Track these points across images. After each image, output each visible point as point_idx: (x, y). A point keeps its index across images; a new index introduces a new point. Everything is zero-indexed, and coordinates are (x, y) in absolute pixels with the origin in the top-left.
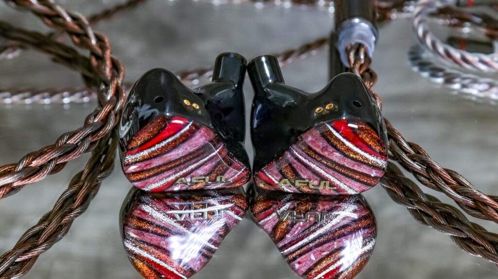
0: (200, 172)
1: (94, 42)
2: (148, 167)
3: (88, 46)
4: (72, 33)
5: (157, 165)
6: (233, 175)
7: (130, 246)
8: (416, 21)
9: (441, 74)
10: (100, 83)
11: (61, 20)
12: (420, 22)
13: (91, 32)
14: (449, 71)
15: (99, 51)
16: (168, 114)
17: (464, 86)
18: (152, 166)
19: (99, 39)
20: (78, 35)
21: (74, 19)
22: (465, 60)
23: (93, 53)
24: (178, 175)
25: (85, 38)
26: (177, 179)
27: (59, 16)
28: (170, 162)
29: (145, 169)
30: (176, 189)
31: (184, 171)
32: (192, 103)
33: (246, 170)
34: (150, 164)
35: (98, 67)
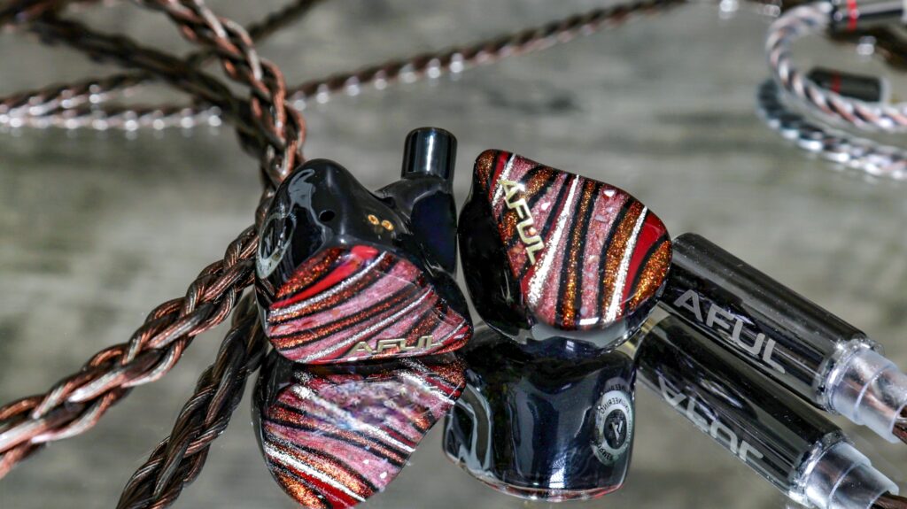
0: (392, 331)
1: (257, 75)
2: (308, 327)
3: (248, 81)
4: (224, 56)
5: (323, 323)
6: (445, 334)
7: (273, 453)
8: (775, 56)
9: (817, 135)
10: (266, 146)
11: (209, 34)
12: (782, 57)
13: (254, 59)
14: (830, 131)
15: (266, 92)
16: (343, 241)
17: (853, 157)
18: (315, 326)
19: (266, 71)
20: (234, 61)
21: (231, 34)
22: (858, 114)
23: (256, 94)
24: (356, 338)
25: (244, 68)
26: (354, 344)
27: (207, 27)
28: (344, 319)
29: (302, 329)
30: (352, 359)
31: (367, 331)
32: (381, 219)
33: (465, 325)
34: (310, 322)
35: (264, 118)
